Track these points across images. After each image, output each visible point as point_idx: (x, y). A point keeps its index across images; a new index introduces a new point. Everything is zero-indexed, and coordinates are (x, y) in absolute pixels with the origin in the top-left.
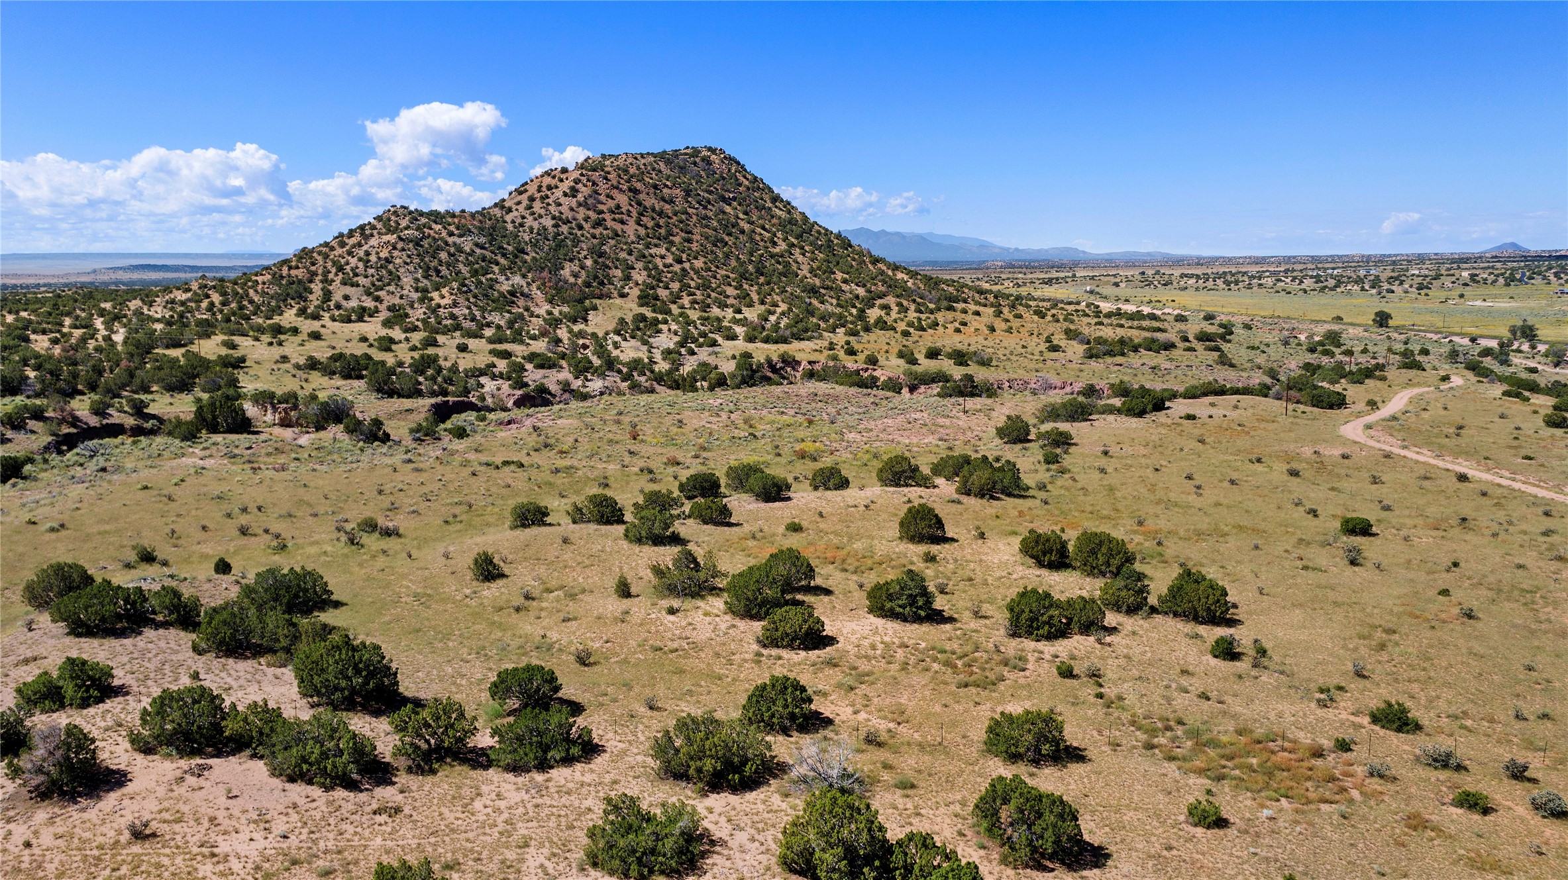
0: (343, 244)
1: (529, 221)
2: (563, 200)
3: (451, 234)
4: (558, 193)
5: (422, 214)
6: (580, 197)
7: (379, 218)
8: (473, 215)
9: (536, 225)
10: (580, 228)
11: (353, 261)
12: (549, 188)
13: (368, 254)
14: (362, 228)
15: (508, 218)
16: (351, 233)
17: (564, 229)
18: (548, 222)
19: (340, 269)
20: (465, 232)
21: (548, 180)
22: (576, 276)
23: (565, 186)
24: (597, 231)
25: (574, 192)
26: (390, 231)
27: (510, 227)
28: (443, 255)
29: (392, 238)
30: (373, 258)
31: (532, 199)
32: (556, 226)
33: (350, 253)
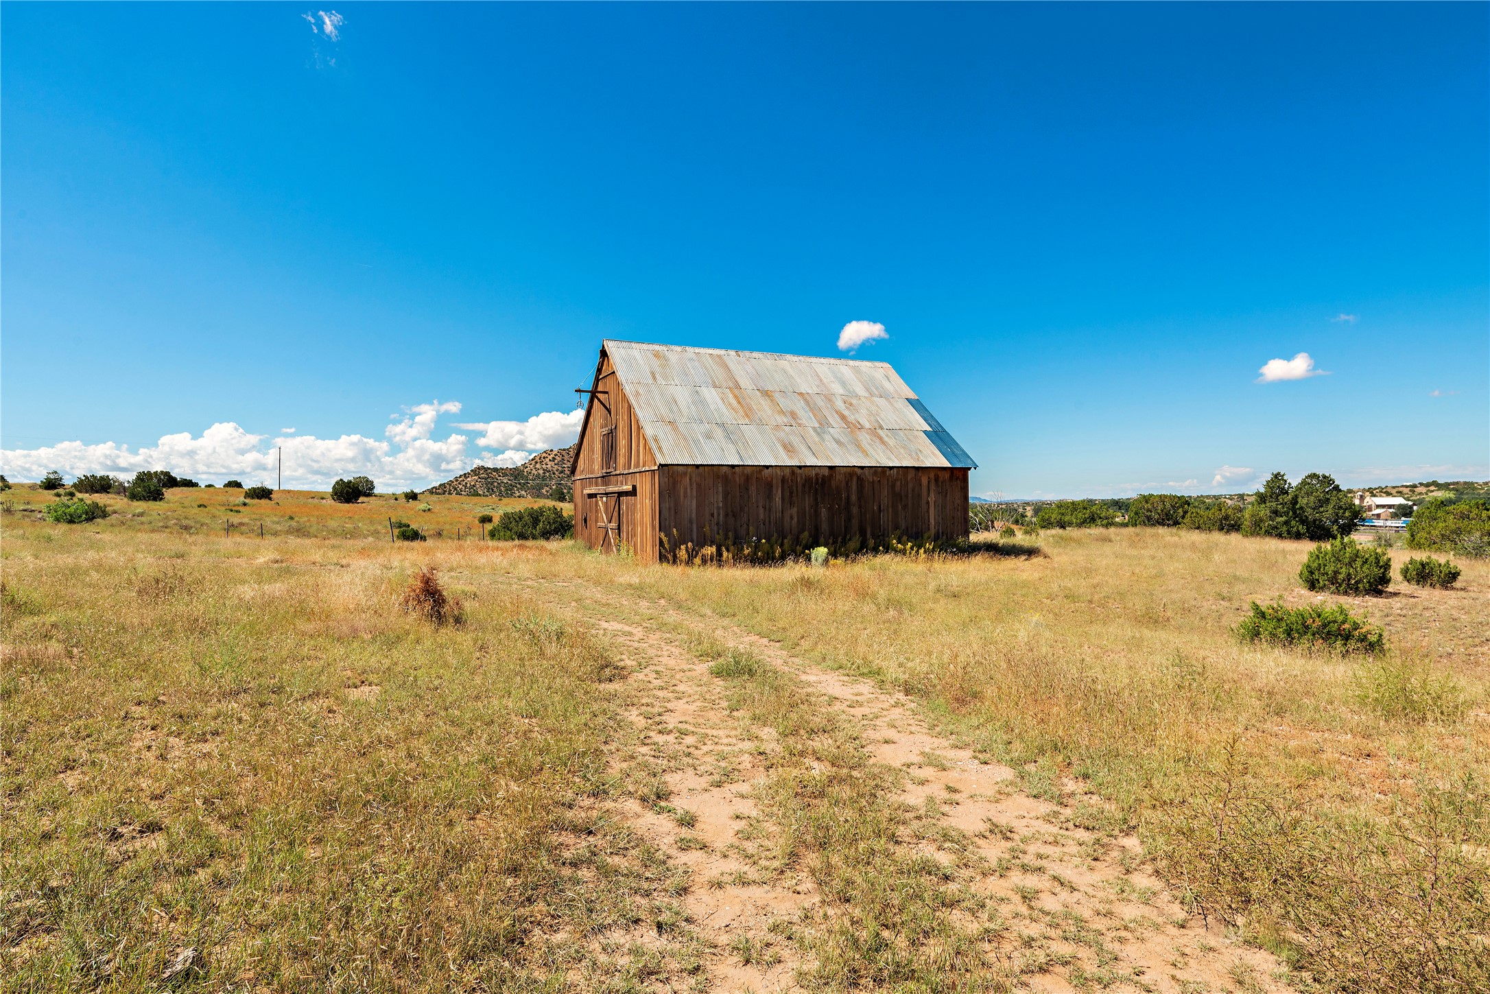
0: (457, 481)
1: (534, 471)
2: (549, 463)
3: (500, 476)
4: (547, 460)
5: (489, 469)
6: (556, 461)
7: (472, 471)
8: (511, 469)
9: (536, 473)
10: (554, 474)
11: (460, 486)
12: (544, 458)
13: (466, 483)
14: (465, 474)
15: (525, 470)
16: (460, 476)
17: (547, 474)
18: (541, 472)
19: (455, 489)
20: (505, 475)
21: (544, 455)
22: (547, 492)
23: (550, 457)
24: (560, 475)
25: (554, 459)
26: (476, 475)
27: (525, 474)
28: (496, 484)
29: (476, 477)
30: (468, 485)
31: (536, 463)
32: (544, 473)
33: (459, 484)
